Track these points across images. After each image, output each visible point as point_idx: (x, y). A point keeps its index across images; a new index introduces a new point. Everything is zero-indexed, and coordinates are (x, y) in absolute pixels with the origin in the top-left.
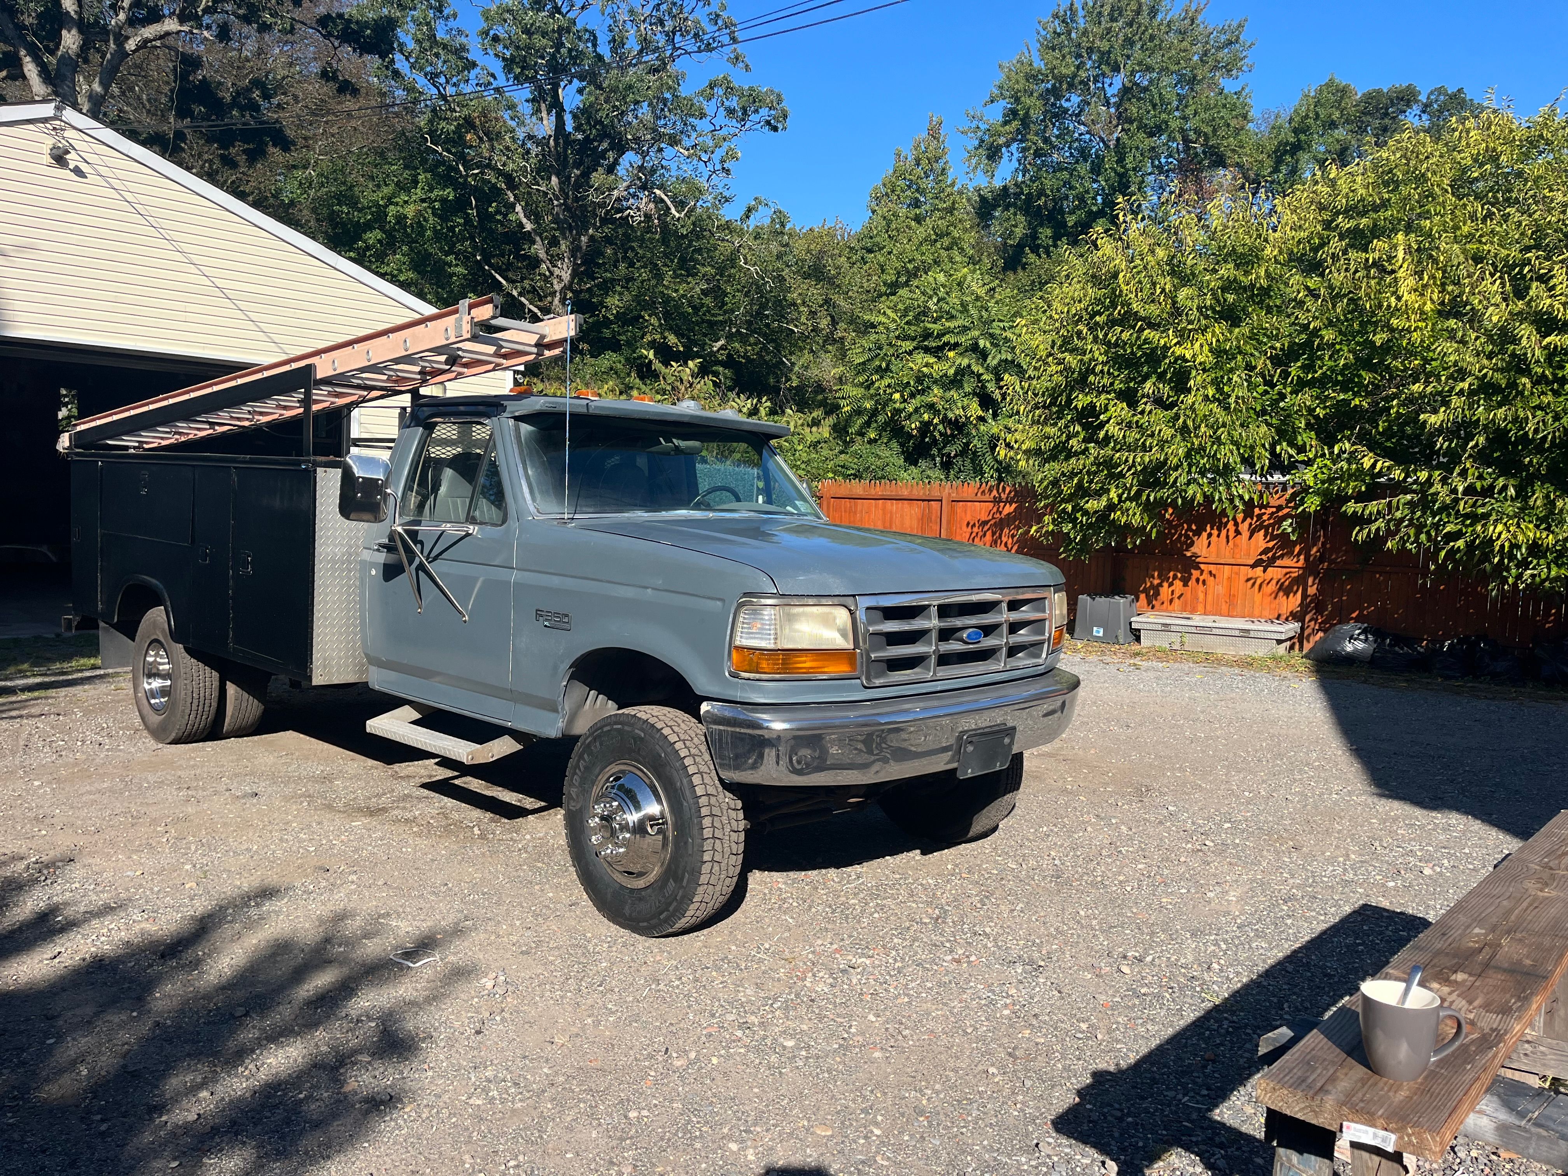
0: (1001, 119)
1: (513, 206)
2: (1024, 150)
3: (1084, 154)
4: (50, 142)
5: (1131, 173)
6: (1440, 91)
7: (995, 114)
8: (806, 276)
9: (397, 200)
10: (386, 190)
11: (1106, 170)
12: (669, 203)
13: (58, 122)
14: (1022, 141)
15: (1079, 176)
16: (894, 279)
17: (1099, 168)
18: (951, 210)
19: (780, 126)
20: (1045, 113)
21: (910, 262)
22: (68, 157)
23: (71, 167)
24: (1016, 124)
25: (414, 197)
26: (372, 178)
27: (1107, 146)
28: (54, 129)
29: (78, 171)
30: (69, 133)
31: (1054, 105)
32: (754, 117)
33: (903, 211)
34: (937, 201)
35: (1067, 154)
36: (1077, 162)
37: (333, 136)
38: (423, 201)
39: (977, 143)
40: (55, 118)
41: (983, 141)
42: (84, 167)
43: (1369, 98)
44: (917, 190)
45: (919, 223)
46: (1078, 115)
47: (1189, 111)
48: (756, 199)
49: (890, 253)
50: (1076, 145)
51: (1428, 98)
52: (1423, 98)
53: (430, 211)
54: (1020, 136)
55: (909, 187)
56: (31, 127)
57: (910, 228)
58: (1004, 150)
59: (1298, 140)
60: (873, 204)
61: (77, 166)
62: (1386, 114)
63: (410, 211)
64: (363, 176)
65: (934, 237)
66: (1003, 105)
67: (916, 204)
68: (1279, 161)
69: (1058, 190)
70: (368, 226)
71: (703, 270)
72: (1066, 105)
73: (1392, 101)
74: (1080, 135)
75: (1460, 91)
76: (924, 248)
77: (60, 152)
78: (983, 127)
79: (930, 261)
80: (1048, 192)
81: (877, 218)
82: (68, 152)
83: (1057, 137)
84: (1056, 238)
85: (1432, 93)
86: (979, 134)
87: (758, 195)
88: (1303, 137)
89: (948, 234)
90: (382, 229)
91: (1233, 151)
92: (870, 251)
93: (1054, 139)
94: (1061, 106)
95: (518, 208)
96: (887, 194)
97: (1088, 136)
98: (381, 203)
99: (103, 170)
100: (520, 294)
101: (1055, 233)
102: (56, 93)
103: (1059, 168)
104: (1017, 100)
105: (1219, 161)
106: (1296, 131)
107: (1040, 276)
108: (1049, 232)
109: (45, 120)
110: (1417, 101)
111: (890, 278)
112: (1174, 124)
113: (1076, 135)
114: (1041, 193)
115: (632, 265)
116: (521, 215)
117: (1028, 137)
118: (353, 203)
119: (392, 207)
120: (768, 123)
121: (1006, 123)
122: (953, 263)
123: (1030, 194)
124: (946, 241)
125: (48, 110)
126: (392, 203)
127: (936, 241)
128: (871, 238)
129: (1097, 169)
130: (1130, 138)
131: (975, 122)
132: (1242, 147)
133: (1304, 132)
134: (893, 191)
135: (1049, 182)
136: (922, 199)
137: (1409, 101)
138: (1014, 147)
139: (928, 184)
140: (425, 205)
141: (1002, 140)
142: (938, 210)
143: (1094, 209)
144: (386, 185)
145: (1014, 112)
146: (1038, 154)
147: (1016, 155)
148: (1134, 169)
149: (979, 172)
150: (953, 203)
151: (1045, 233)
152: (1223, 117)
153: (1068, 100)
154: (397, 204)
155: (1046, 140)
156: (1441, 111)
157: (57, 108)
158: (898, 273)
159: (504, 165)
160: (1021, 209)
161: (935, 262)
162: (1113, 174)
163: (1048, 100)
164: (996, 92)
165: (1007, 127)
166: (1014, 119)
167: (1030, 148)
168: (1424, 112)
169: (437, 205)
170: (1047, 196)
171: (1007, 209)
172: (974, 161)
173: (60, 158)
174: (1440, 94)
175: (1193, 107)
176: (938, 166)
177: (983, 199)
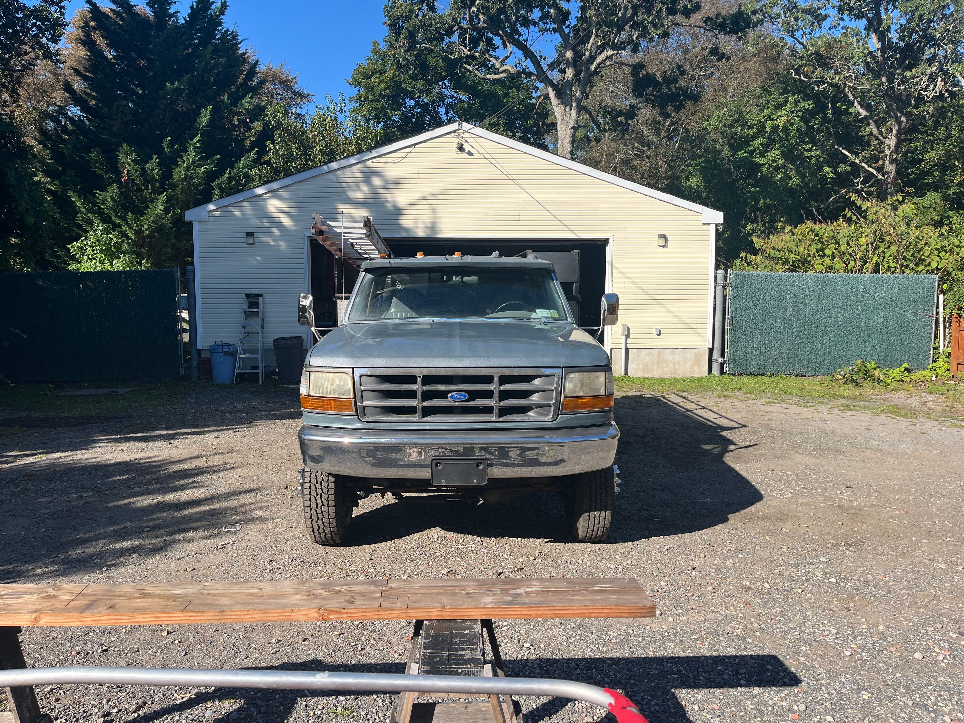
4: (457, 141)
9: (773, 116)
10: (767, 112)
13: (460, 131)
22: (465, 147)
23: (466, 152)
25: (785, 112)
28: (458, 135)
29: (470, 153)
30: (466, 135)
38: (791, 113)
40: (459, 129)
42: (472, 151)
53: (796, 118)
56: (449, 136)
61: (469, 151)
63: (781, 122)
70: (754, 137)
77: (461, 145)
82: (465, 145)
90: (763, 136)
95: (856, 104)
98: (762, 120)
99: (481, 150)
102: (562, 103)
109: (454, 132)
116: (858, 107)
118: (744, 124)
119: (769, 122)
125: (454, 126)
126: (769, 119)
140: (793, 115)
144: (767, 108)
154: (773, 119)
157: (459, 124)
173: (461, 148)
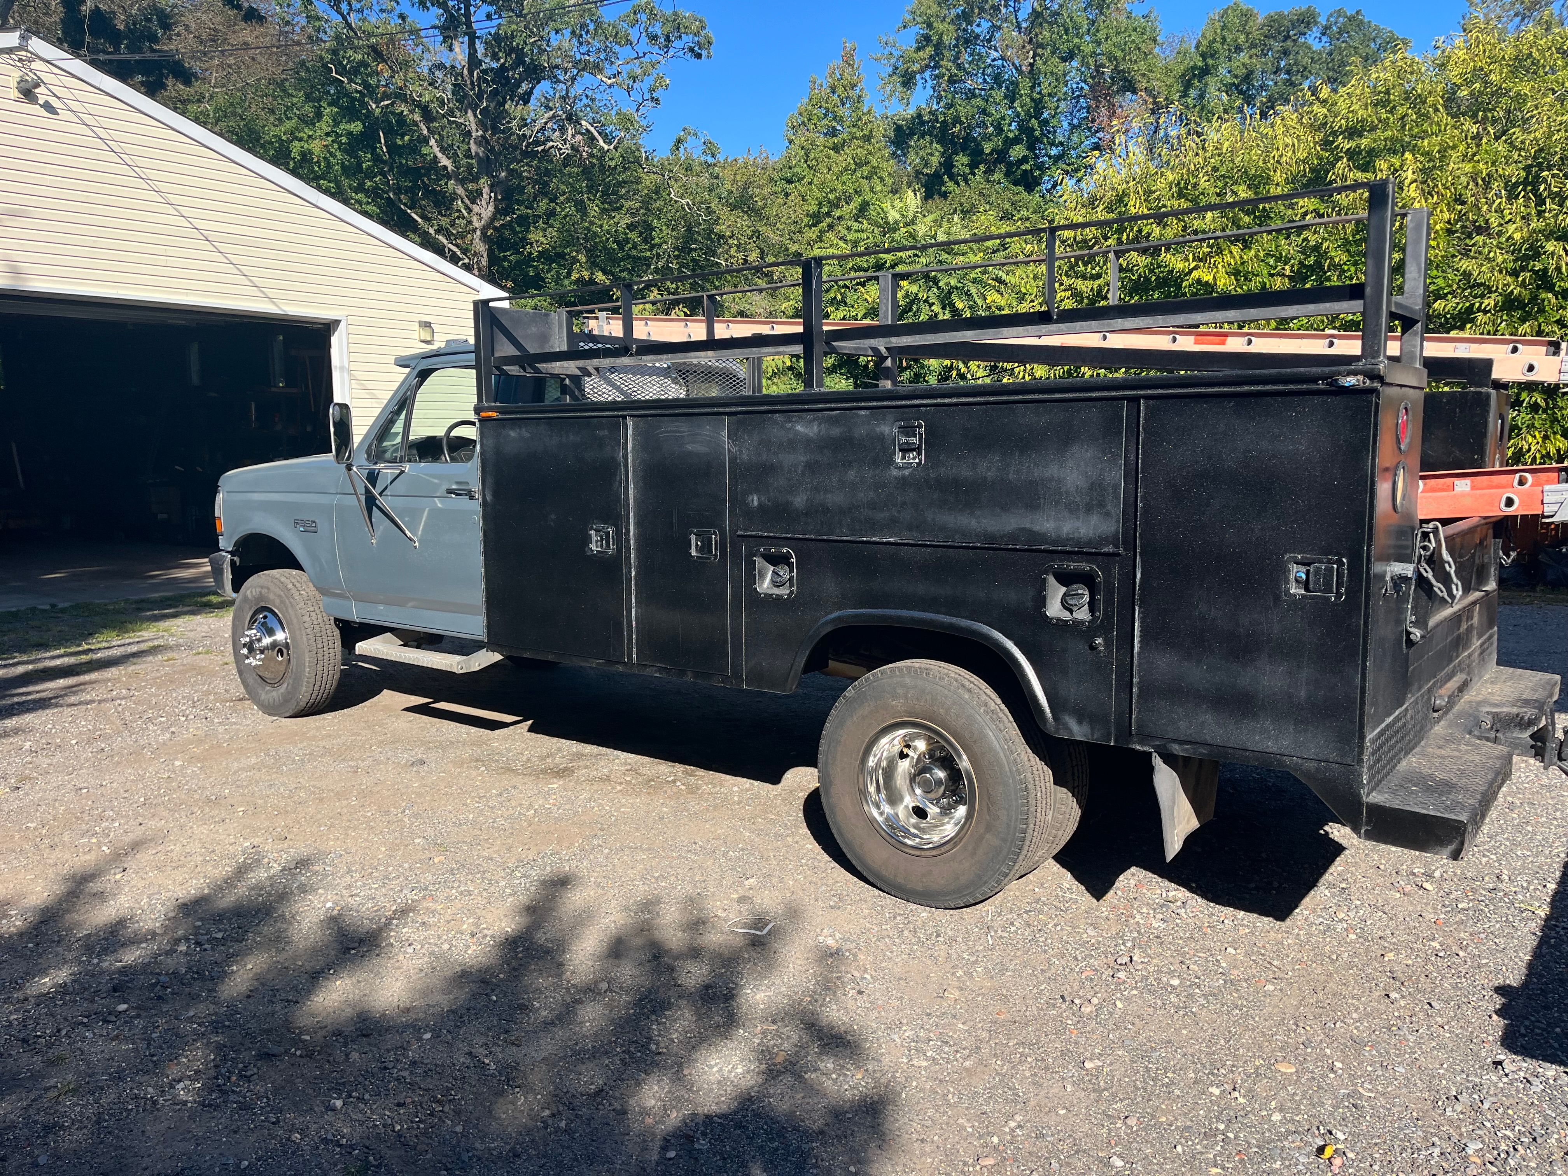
0: (915, 46)
1: (426, 141)
2: (937, 77)
3: (997, 79)
4: (17, 74)
5: (1047, 98)
6: (1339, 13)
7: (907, 41)
8: (734, 207)
9: (301, 134)
11: (1021, 96)
12: (596, 134)
13: (24, 53)
14: (935, 67)
15: (995, 102)
16: (816, 209)
17: (1014, 94)
18: (867, 138)
19: (704, 53)
20: (957, 39)
21: (831, 191)
22: (36, 91)
23: (41, 102)
24: (929, 50)
25: (319, 133)
26: (272, 111)
27: (1020, 72)
28: (20, 60)
29: (48, 107)
30: (37, 65)
31: (965, 30)
32: (677, 44)
33: (821, 140)
34: (855, 130)
35: (981, 80)
36: (992, 88)
37: (230, 66)
38: (328, 134)
39: (890, 70)
40: (20, 48)
41: (897, 68)
42: (54, 102)
43: (1271, 21)
44: (835, 118)
45: (837, 152)
46: (989, 41)
47: (1101, 36)
48: (684, 130)
49: (810, 183)
50: (989, 71)
51: (1328, 20)
52: (1322, 20)
53: (336, 146)
54: (935, 62)
55: (826, 116)
57: (829, 158)
58: (918, 76)
59: (1206, 65)
60: (790, 134)
61: (47, 102)
62: (1287, 37)
63: (316, 147)
64: (263, 109)
65: (853, 167)
66: (917, 30)
67: (833, 132)
68: (1188, 85)
69: (973, 116)
71: (628, 204)
72: (978, 30)
73: (1293, 25)
74: (993, 60)
75: (1358, 13)
76: (844, 178)
77: (27, 86)
78: (896, 53)
79: (851, 191)
80: (963, 119)
81: (795, 149)
82: (37, 85)
83: (970, 63)
84: (973, 166)
85: (1331, 15)
86: (893, 61)
87: (687, 126)
88: (1210, 62)
89: (867, 163)
91: (1144, 75)
92: (790, 182)
93: (967, 66)
94: (973, 31)
95: (432, 142)
96: (803, 122)
97: (1000, 62)
98: (284, 138)
99: (75, 106)
100: (438, 232)
101: (972, 161)
103: (971, 95)
104: (930, 26)
105: (1130, 86)
106: (1203, 56)
107: (961, 204)
108: (965, 160)
109: (10, 51)
110: (1316, 23)
111: (813, 208)
112: (1087, 49)
113: (989, 61)
114: (957, 120)
115: (553, 200)
116: (436, 150)
117: (942, 63)
119: (296, 143)
120: (692, 50)
121: (919, 49)
122: (874, 193)
123: (944, 121)
124: (865, 171)
125: (12, 39)
126: (296, 138)
127: (855, 170)
128: (790, 168)
129: (1012, 96)
130: (1044, 63)
131: (888, 49)
132: (1151, 71)
133: (1212, 56)
134: (810, 120)
135: (964, 110)
136: (839, 128)
137: (1308, 23)
138: (927, 74)
139: (844, 112)
140: (330, 139)
141: (916, 67)
142: (856, 138)
143: (1011, 135)
144: (288, 118)
145: (927, 38)
146: (952, 81)
147: (930, 83)
148: (1050, 95)
149: (894, 100)
150: (871, 132)
151: (962, 160)
152: (1133, 41)
153: (979, 25)
154: (301, 140)
155: (959, 67)
156: (1340, 33)
157: (22, 37)
158: (820, 204)
159: (420, 96)
160: (936, 137)
161: (856, 191)
162: (1028, 100)
163: (960, 24)
164: (908, 17)
165: (921, 53)
166: (927, 45)
167: (944, 75)
168: (1324, 34)
169: (344, 140)
170: (961, 123)
171: (922, 136)
172: (888, 89)
173: (28, 93)
174: (1339, 16)
175: (1105, 31)
176: (854, 94)
177: (898, 129)
